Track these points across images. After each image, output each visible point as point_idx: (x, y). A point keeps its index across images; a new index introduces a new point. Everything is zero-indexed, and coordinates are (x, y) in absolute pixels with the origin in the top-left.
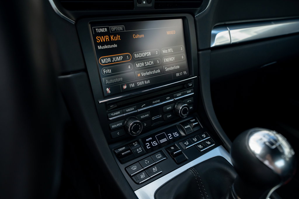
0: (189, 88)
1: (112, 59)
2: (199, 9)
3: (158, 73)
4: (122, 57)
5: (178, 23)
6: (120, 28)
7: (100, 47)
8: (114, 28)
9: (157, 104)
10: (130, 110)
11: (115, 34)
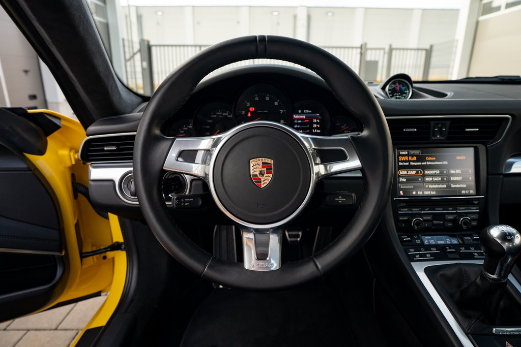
0: (474, 205)
1: (407, 172)
2: (492, 140)
3: (444, 188)
4: (415, 172)
5: (471, 151)
6: (417, 152)
7: (401, 164)
8: (412, 152)
9: (439, 211)
10: (415, 211)
11: (412, 156)
